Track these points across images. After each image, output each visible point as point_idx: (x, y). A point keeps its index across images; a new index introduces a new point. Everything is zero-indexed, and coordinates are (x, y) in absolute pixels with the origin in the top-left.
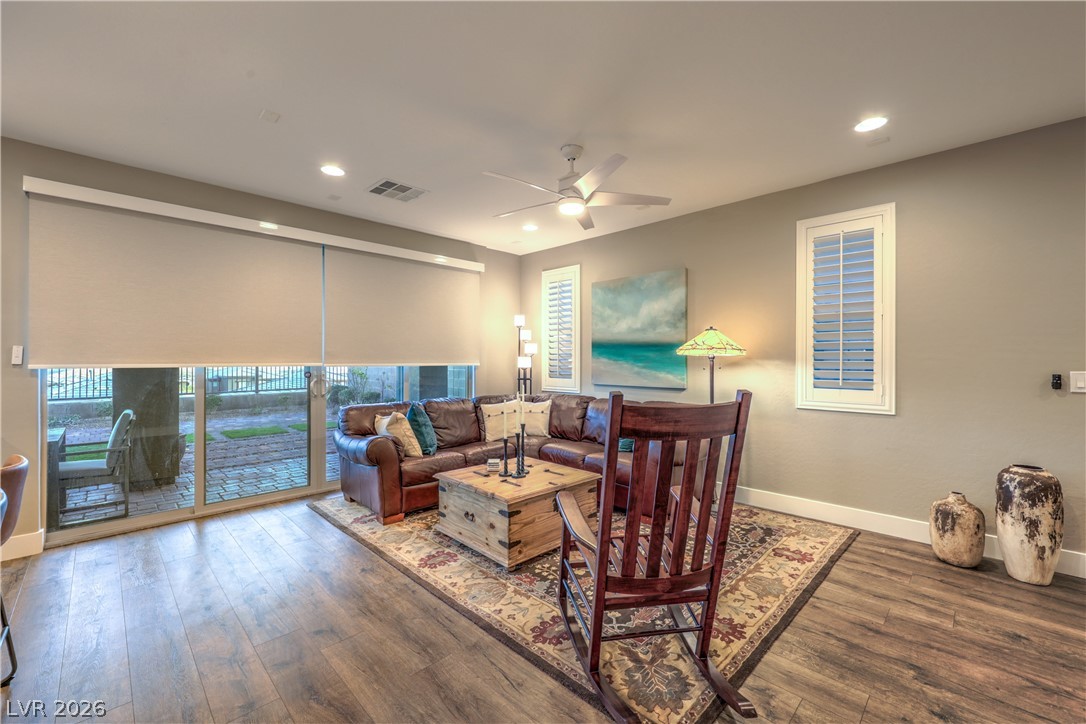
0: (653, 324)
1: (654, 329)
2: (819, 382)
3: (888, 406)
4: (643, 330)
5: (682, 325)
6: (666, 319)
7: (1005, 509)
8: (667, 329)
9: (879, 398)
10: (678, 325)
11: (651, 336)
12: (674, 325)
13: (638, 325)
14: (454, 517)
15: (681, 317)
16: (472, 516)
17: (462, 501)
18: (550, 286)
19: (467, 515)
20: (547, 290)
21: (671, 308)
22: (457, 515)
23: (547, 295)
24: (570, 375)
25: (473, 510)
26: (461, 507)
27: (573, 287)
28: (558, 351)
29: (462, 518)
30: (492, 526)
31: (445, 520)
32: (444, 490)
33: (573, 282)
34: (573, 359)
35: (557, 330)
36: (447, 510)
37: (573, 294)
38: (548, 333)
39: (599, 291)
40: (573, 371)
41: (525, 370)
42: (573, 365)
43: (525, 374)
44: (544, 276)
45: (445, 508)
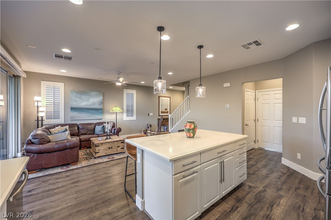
0: (94, 104)
2: (127, 116)
3: (135, 119)
4: (91, 105)
5: (102, 105)
6: (98, 103)
7: (149, 129)
9: (134, 118)
11: (93, 107)
12: (100, 105)
13: (89, 104)
14: (103, 151)
15: (102, 103)
16: (112, 147)
17: (107, 146)
18: (46, 87)
19: (109, 148)
20: (45, 88)
21: (99, 101)
22: (105, 150)
23: (45, 90)
24: (59, 118)
25: (112, 146)
26: (107, 147)
27: (61, 90)
28: (53, 110)
29: (107, 150)
30: (119, 146)
31: (99, 153)
32: (98, 146)
33: (60, 88)
34: (60, 113)
35: (52, 103)
36: (100, 151)
37: (61, 92)
38: (45, 103)
39: (74, 93)
40: (60, 117)
41: (42, 117)
42: (60, 115)
43: (42, 118)
44: (42, 82)
45: (99, 150)
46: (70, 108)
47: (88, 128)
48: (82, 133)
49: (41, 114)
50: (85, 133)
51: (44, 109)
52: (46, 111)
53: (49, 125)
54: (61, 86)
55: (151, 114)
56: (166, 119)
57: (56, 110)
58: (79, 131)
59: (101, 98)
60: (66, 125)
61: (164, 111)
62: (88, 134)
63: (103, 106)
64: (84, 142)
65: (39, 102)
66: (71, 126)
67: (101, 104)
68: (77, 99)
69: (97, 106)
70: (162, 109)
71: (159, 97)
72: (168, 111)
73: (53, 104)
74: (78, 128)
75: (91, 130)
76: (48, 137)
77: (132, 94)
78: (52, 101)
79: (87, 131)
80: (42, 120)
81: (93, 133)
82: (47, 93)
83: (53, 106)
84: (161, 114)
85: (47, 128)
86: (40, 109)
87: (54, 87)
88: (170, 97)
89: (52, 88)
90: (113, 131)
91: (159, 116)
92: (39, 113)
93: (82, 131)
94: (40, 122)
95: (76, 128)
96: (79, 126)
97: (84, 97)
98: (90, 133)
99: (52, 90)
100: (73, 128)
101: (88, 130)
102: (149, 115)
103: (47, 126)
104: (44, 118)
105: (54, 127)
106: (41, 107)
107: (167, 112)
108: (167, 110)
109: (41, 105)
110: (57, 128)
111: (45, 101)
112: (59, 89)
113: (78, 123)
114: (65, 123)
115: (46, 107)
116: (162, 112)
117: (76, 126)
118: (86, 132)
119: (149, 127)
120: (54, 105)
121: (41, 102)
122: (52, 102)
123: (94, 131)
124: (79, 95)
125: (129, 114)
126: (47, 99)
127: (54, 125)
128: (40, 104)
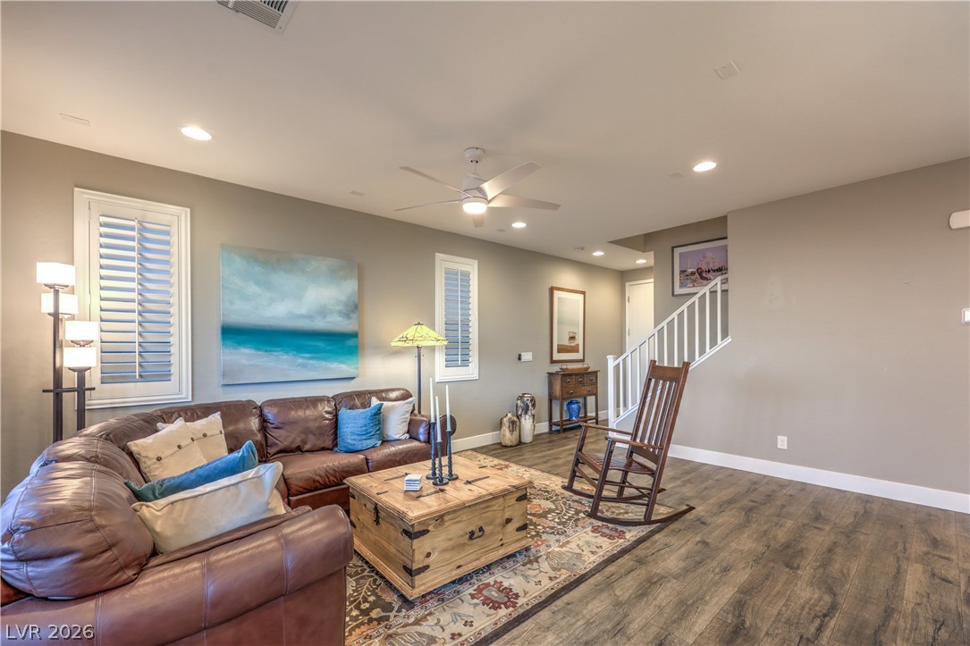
0: (323, 312)
1: (324, 317)
2: (450, 363)
4: (310, 317)
5: (354, 316)
6: (338, 308)
7: (526, 413)
8: (340, 319)
9: (471, 371)
10: (351, 315)
11: (320, 324)
12: (347, 316)
13: (303, 311)
14: (447, 555)
15: (354, 308)
16: (481, 529)
17: (460, 525)
18: (103, 219)
19: (472, 533)
20: (95, 226)
21: (343, 298)
22: (453, 548)
23: (95, 235)
24: (165, 376)
25: (480, 524)
26: (461, 533)
27: (174, 240)
28: (136, 338)
29: (463, 545)
30: (509, 521)
31: (427, 573)
32: (425, 532)
33: (174, 230)
34: (173, 350)
35: (133, 301)
36: (432, 557)
37: (174, 250)
38: (96, 304)
39: (238, 259)
40: (174, 370)
41: (81, 372)
42: (174, 359)
43: (81, 380)
44: (82, 196)
45: (429, 555)
46: (219, 332)
47: (306, 420)
48: (281, 446)
49: (72, 358)
50: (295, 445)
51: (90, 330)
52: (99, 344)
53: (122, 415)
54: (175, 220)
55: (527, 356)
56: (576, 375)
57: (150, 337)
58: (266, 438)
59: (350, 286)
60: (206, 410)
61: (566, 342)
62: (307, 447)
63: (361, 323)
64: (303, 493)
65: (61, 296)
66: (232, 412)
67: (353, 311)
68: (253, 289)
69: (336, 323)
70: (560, 338)
71: (552, 290)
72: (578, 345)
73: (135, 306)
74: (264, 421)
75: (320, 431)
76: (143, 521)
77: (466, 277)
78: (132, 290)
79: (303, 436)
80: (81, 390)
81: (328, 443)
82: (104, 251)
83: (135, 316)
84: (557, 356)
85: (111, 436)
86: (70, 331)
87: (140, 222)
88: (584, 293)
89: (132, 229)
90: (421, 430)
91: (552, 362)
92: (66, 350)
93: (283, 438)
94: (70, 401)
95: (254, 423)
96: (266, 411)
97: (281, 279)
98: (320, 444)
99: (132, 239)
100: (241, 426)
101: (307, 431)
102: (520, 359)
103: (112, 421)
104: (93, 379)
105: (149, 422)
106: (73, 318)
107: (575, 349)
108: (577, 343)
109: (75, 311)
110: (166, 430)
111: (96, 293)
112: (168, 233)
113: (259, 396)
114: (198, 402)
115: (102, 320)
116: (562, 349)
117: (254, 415)
118: (298, 442)
119: (527, 407)
120: (140, 314)
121: (72, 291)
122: (134, 295)
123: (336, 434)
124: (257, 269)
125: (454, 357)
126: (105, 283)
127: (149, 411)
128: (68, 304)
